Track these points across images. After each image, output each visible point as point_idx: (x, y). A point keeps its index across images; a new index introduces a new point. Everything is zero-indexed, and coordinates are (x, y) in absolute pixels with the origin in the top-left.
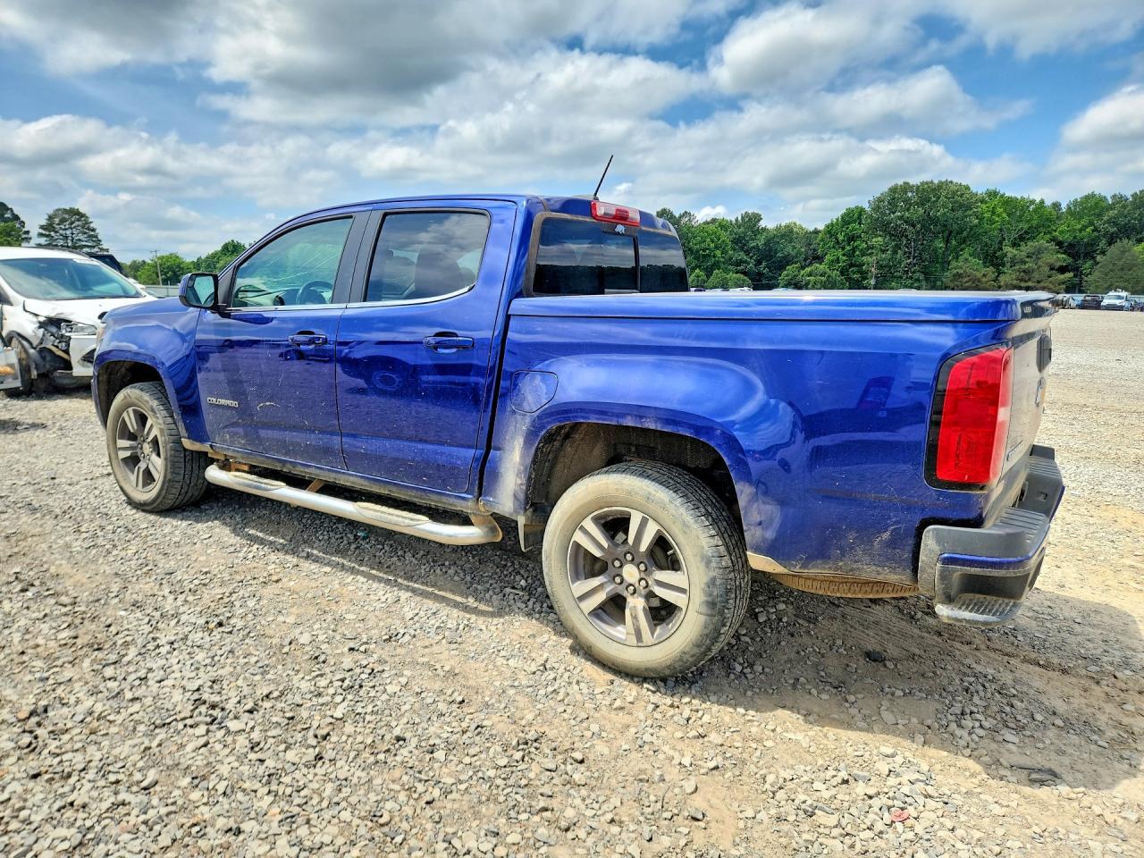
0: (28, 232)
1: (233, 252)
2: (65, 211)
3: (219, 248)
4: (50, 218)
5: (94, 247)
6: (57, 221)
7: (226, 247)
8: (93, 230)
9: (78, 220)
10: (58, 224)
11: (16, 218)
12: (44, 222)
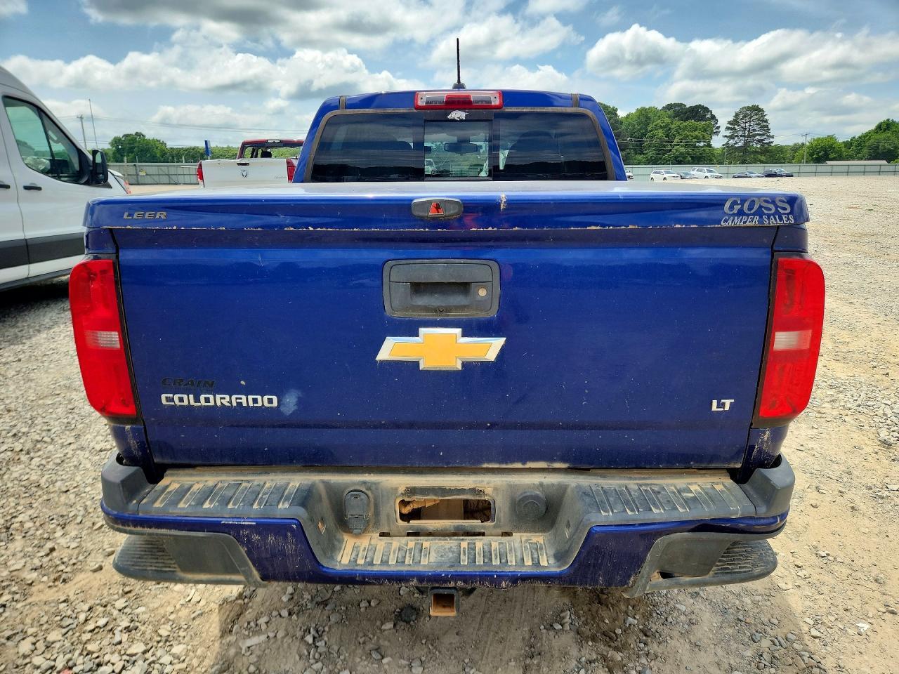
0: (718, 128)
1: (885, 130)
2: (748, 108)
3: (873, 127)
4: (737, 115)
5: (763, 135)
6: (741, 116)
7: (879, 127)
8: (766, 121)
9: (756, 115)
10: (742, 119)
11: (713, 117)
12: (731, 118)
